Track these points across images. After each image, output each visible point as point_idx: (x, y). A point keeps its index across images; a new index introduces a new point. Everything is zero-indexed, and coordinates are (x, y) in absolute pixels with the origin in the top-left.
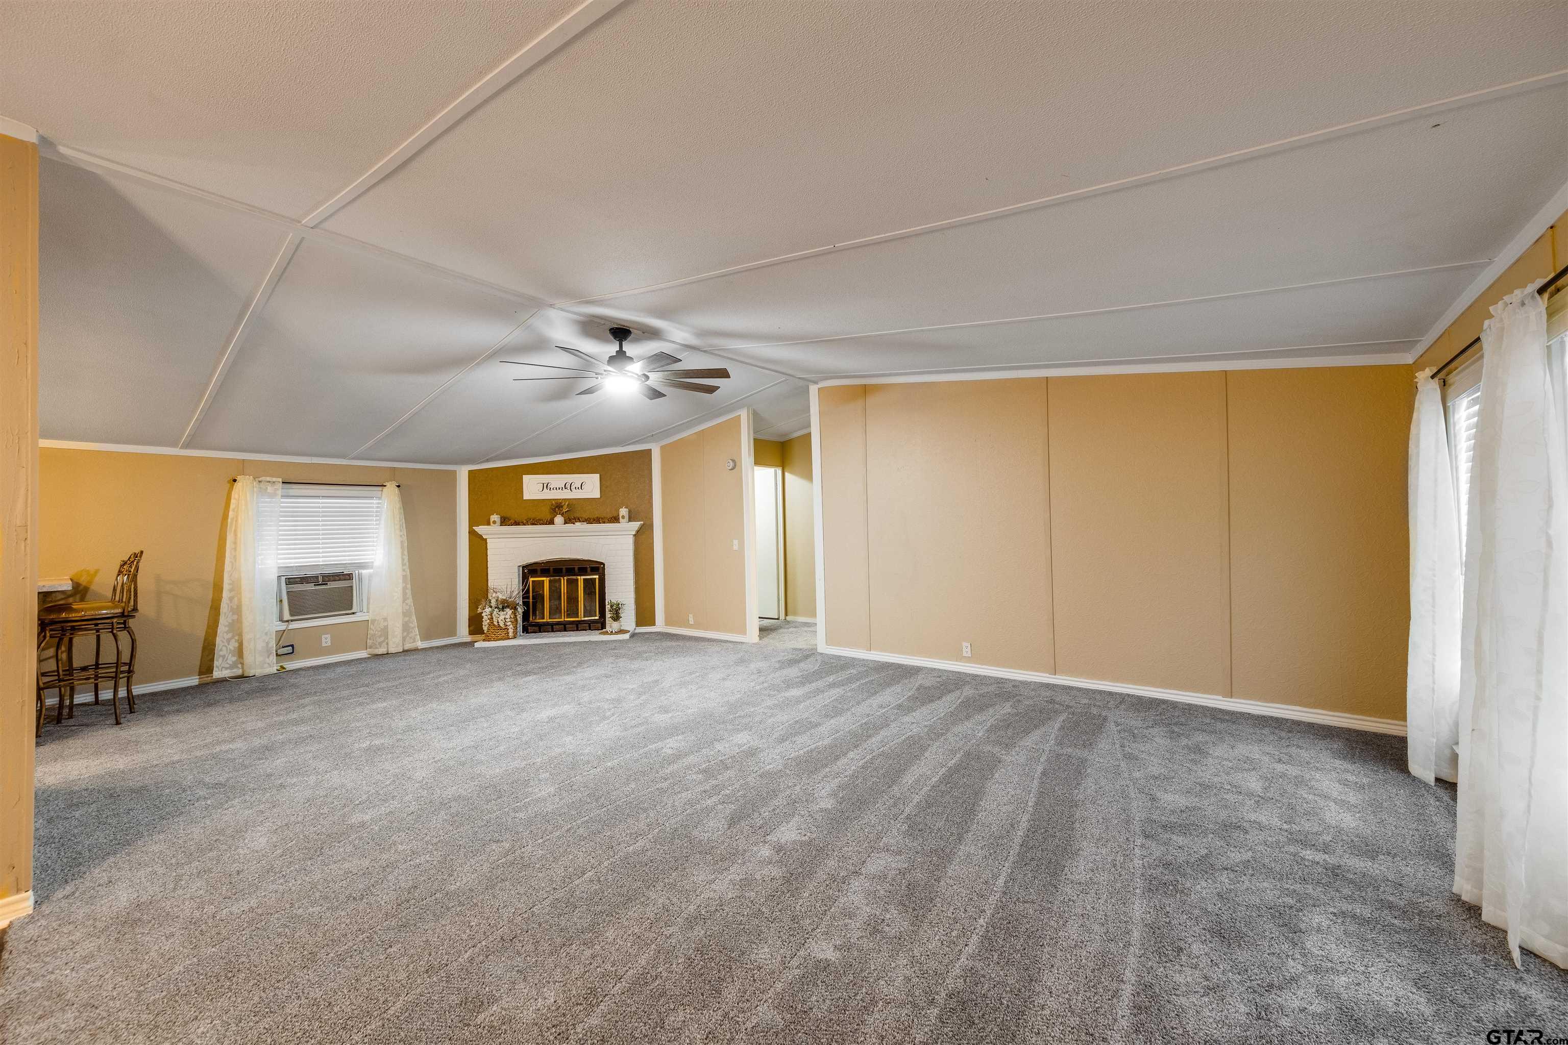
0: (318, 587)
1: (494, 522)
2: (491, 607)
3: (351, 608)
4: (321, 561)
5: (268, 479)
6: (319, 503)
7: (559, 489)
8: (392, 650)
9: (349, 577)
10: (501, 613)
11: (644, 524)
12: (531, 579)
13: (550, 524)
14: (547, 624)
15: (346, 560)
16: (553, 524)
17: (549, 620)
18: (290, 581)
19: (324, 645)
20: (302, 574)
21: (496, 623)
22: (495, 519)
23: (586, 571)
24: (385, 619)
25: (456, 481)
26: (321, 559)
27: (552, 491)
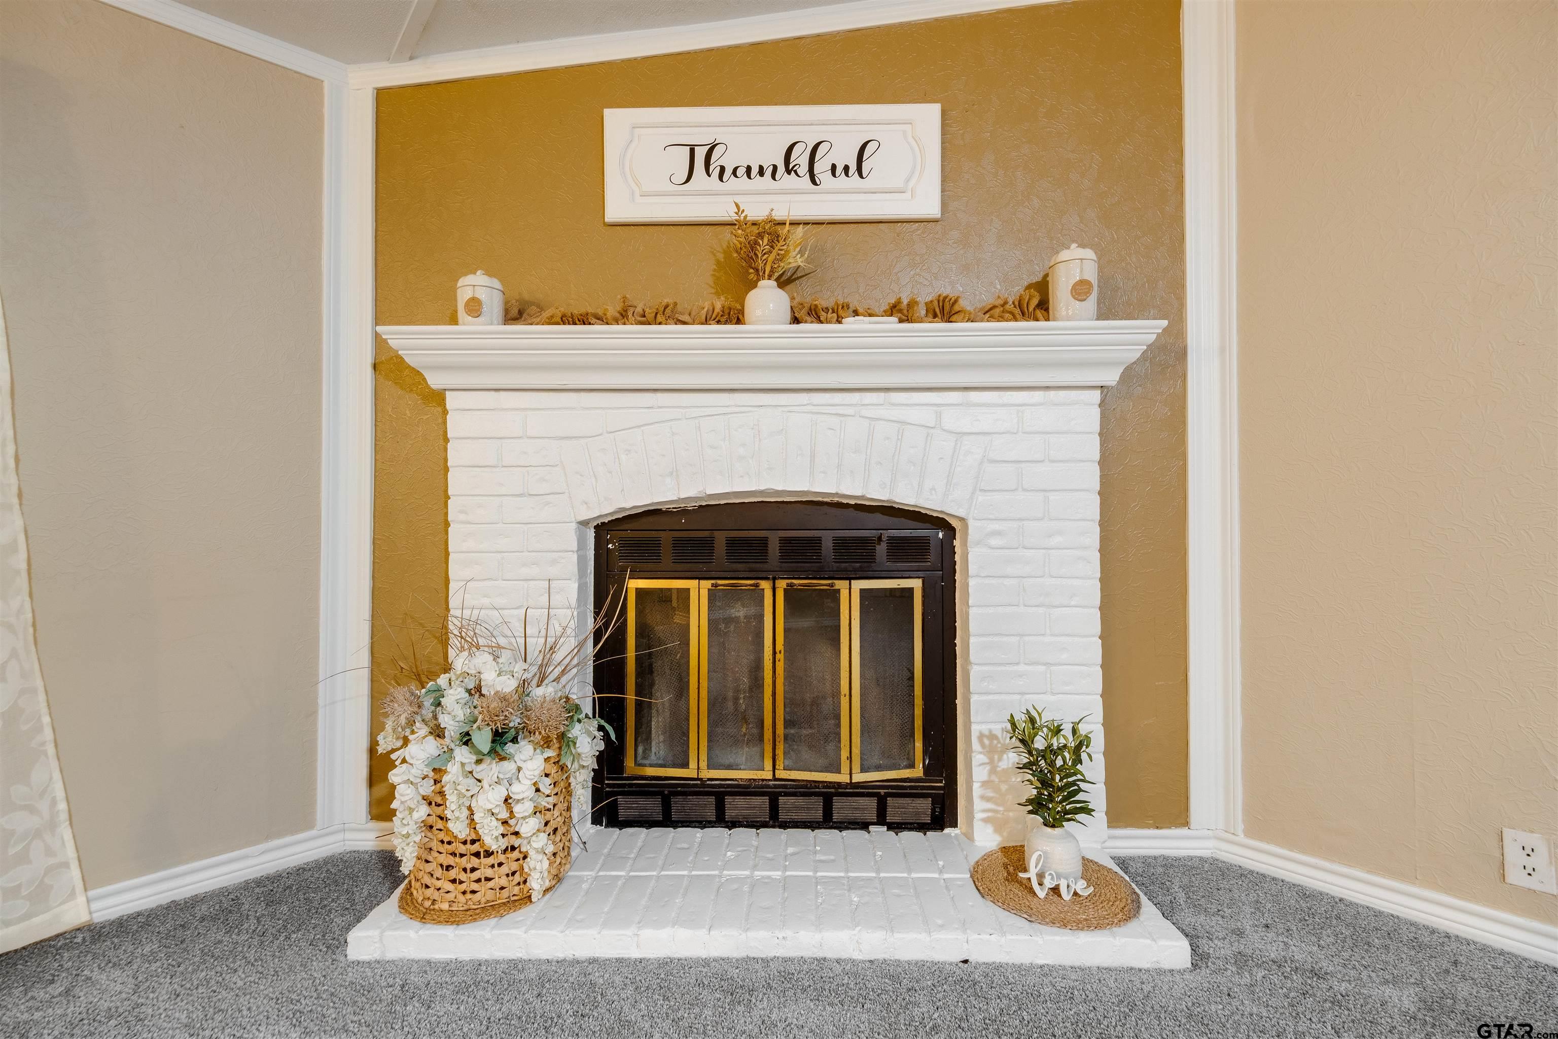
1: (475, 307)
2: (438, 732)
7: (761, 172)
10: (491, 770)
12: (634, 584)
14: (699, 788)
17: (706, 774)
21: (459, 828)
22: (482, 295)
23: (870, 557)
25: (320, 129)
27: (731, 183)
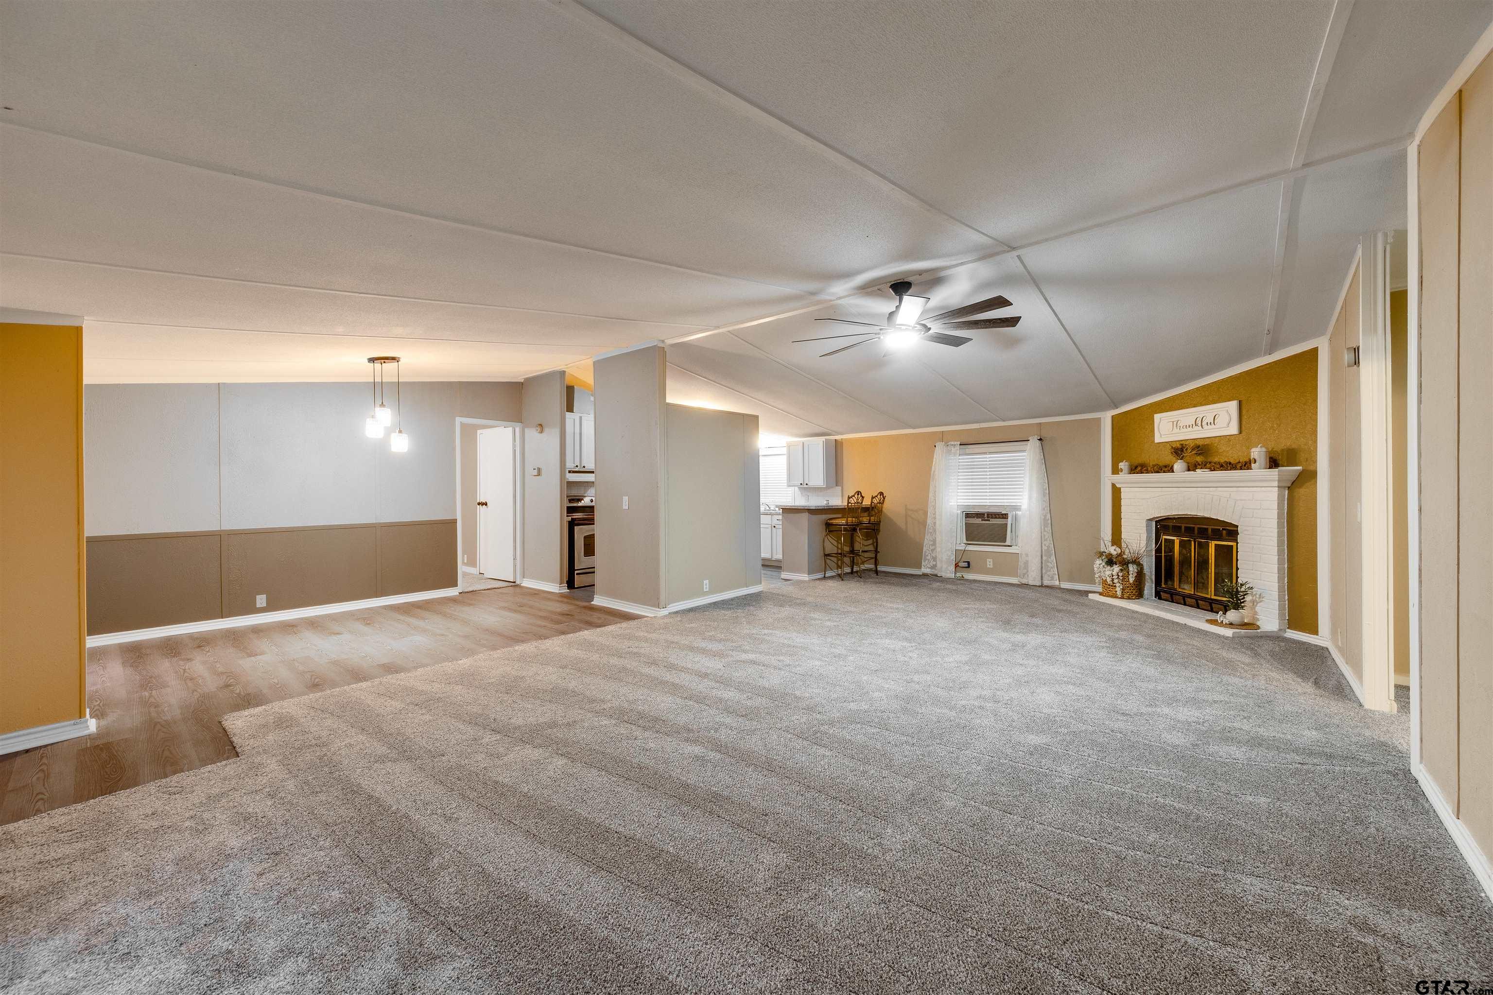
0: (984, 522)
3: (1005, 541)
4: (988, 502)
5: (952, 443)
6: (986, 458)
7: (1190, 426)
8: (1031, 583)
9: (1005, 516)
11: (1303, 470)
12: (1164, 537)
13: (1169, 471)
14: (1190, 596)
15: (1006, 502)
16: (1173, 471)
17: (1179, 590)
18: (968, 516)
19: (988, 566)
20: (977, 510)
22: (1123, 467)
23: (1221, 535)
24: (1027, 555)
25: (1100, 429)
26: (988, 501)
27: (1182, 431)
